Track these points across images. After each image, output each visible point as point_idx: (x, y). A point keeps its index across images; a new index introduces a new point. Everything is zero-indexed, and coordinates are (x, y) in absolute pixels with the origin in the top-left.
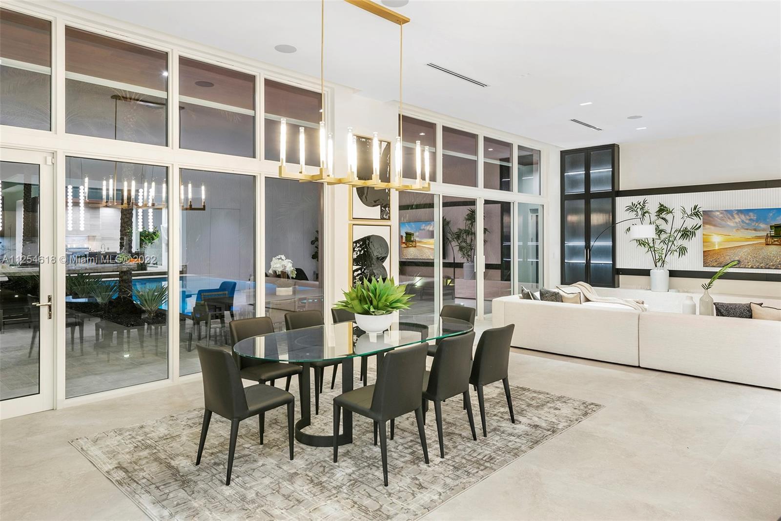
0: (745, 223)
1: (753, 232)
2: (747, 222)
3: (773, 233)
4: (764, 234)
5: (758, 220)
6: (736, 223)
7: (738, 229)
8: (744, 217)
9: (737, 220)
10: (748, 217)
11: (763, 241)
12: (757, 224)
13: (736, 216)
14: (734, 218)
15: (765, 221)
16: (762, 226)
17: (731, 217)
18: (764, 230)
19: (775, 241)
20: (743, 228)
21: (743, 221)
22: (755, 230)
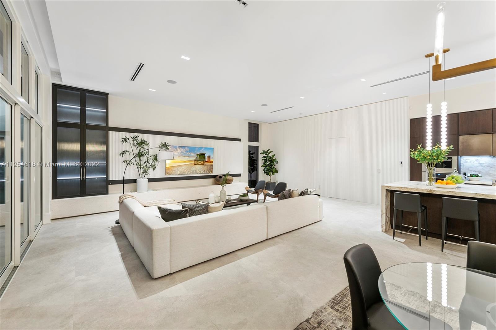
0: (183, 153)
1: (188, 158)
2: (184, 152)
3: (198, 158)
4: (193, 159)
5: (190, 151)
6: (178, 153)
7: (179, 156)
8: (182, 150)
9: (179, 151)
10: (185, 150)
11: (193, 162)
12: (190, 153)
13: (178, 149)
14: (177, 150)
15: (194, 152)
16: (192, 154)
17: (175, 150)
18: (193, 157)
19: (199, 163)
20: (182, 155)
21: (182, 152)
22: (189, 157)
